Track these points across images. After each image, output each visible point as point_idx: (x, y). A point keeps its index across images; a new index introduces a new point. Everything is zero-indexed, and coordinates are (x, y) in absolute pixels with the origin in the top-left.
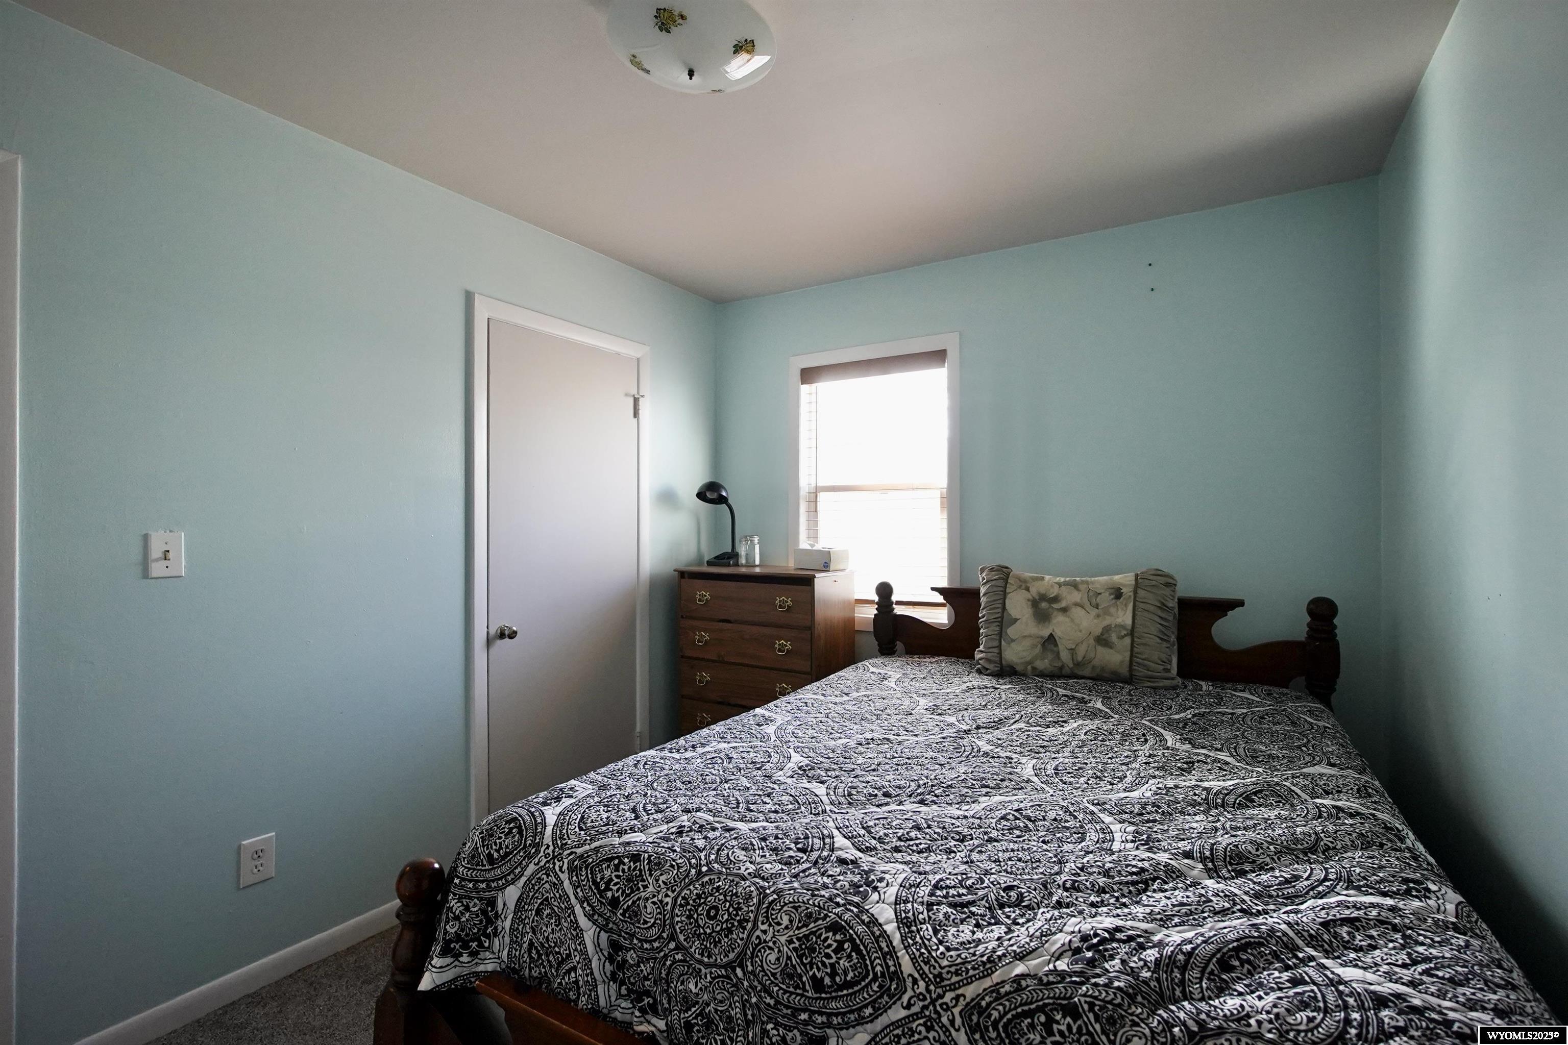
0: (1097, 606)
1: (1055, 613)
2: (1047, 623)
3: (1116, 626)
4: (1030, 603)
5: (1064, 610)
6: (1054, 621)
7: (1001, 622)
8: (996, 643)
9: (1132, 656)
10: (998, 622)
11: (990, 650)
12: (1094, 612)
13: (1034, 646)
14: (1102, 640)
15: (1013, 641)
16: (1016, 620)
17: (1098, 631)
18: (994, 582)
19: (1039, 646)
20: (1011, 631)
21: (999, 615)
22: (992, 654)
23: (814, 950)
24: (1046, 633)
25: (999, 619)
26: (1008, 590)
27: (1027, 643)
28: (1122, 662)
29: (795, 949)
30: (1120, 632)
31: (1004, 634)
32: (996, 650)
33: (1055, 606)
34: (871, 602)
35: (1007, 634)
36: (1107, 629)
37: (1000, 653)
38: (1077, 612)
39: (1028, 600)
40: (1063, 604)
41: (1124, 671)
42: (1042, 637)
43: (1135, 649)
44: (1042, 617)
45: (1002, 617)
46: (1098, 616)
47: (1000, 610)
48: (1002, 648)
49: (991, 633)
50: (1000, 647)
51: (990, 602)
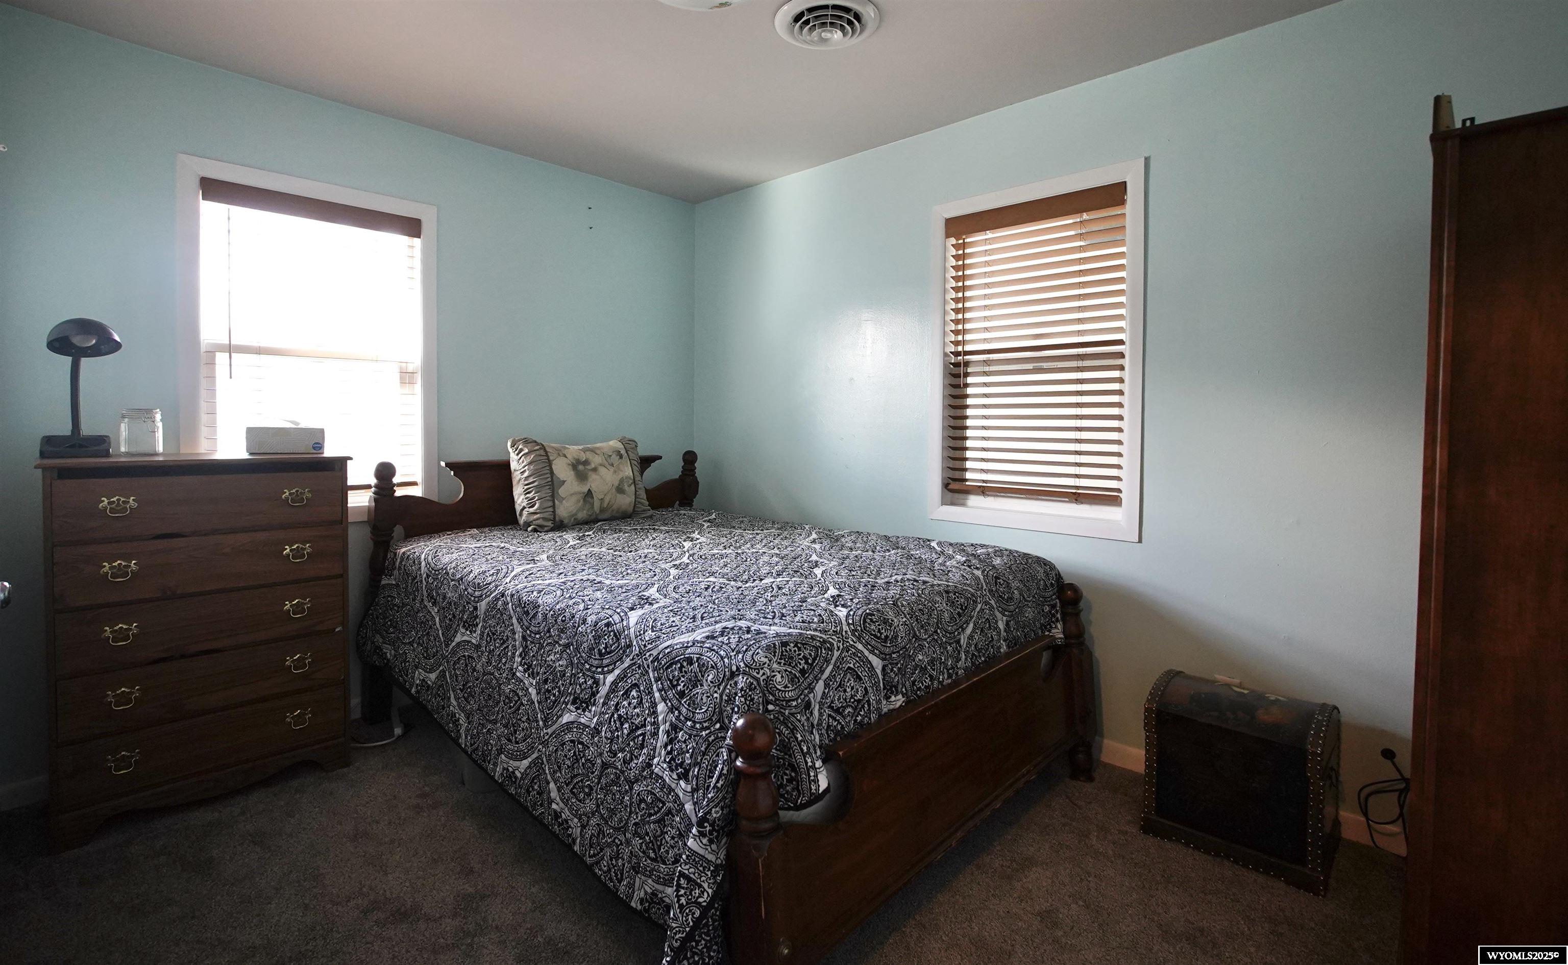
0: (612, 465)
1: (590, 473)
2: (585, 482)
3: (626, 478)
4: (570, 467)
5: (595, 470)
6: (590, 480)
7: (553, 484)
8: (550, 504)
9: (636, 498)
10: (550, 485)
11: (545, 510)
12: (612, 469)
13: (578, 501)
14: (620, 490)
15: (563, 499)
16: (564, 482)
17: (616, 484)
18: (538, 452)
19: (582, 500)
20: (562, 491)
21: (549, 479)
22: (547, 513)
23: (792, 658)
24: (585, 489)
25: (550, 483)
26: (551, 458)
27: (574, 499)
28: (630, 503)
29: (784, 664)
30: (629, 482)
31: (556, 495)
32: (551, 509)
33: (589, 467)
34: (368, 487)
35: (558, 493)
36: (622, 481)
37: (554, 512)
38: (602, 470)
39: (569, 465)
40: (593, 466)
41: (631, 509)
42: (584, 493)
43: (637, 493)
44: (582, 477)
45: (552, 481)
46: (615, 472)
47: (549, 475)
48: (556, 506)
49: (545, 495)
50: (554, 506)
51: (537, 470)
